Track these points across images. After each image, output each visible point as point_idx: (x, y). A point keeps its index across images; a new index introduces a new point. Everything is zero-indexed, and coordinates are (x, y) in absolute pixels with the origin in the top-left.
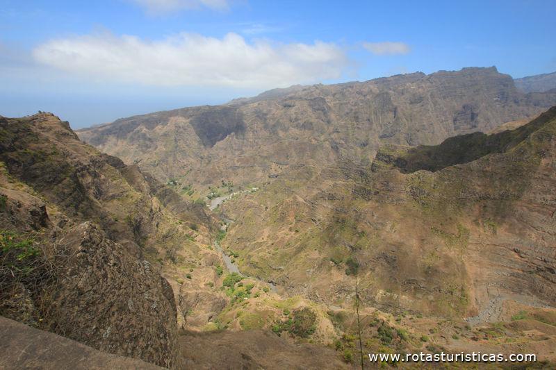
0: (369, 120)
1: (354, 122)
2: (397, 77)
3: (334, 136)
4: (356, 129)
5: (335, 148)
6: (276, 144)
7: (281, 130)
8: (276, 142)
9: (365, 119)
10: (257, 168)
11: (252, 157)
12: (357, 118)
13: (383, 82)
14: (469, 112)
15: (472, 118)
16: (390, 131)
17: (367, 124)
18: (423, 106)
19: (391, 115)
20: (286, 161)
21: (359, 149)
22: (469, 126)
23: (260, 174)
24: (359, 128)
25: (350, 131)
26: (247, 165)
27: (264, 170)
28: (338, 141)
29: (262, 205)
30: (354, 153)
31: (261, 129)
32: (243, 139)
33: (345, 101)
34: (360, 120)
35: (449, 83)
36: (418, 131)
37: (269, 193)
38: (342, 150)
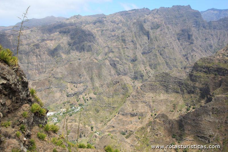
0: (133, 41)
1: (123, 44)
3: (111, 55)
4: (125, 49)
5: (114, 65)
6: (67, 66)
7: (63, 53)
8: (66, 64)
9: (130, 41)
10: (54, 89)
11: (46, 79)
12: (124, 41)
13: (126, 14)
14: (186, 34)
15: (189, 38)
16: (147, 48)
17: (132, 45)
18: (161, 30)
20: (79, 80)
21: (131, 65)
22: (188, 43)
23: (58, 95)
24: (127, 48)
25: (122, 51)
26: (43, 88)
27: (61, 91)
28: (114, 59)
29: (87, 126)
31: (44, 53)
32: (28, 63)
33: (105, 28)
34: (127, 42)
35: (168, 15)
36: (165, 48)
37: (90, 112)
38: (118, 66)
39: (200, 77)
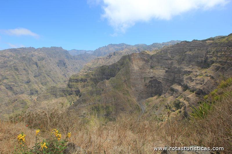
0: (25, 69)
1: (16, 72)
2: (22, 49)
3: (5, 81)
4: (19, 75)
5: (10, 88)
9: (22, 69)
12: (17, 70)
13: (15, 51)
14: (62, 63)
15: (64, 65)
16: (38, 73)
17: (24, 72)
18: (46, 61)
19: (35, 66)
21: (26, 85)
22: (64, 68)
25: (16, 77)
28: (9, 84)
30: (24, 88)
34: (20, 70)
35: (49, 52)
36: (50, 72)
38: (15, 88)
39: (74, 85)
